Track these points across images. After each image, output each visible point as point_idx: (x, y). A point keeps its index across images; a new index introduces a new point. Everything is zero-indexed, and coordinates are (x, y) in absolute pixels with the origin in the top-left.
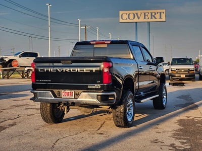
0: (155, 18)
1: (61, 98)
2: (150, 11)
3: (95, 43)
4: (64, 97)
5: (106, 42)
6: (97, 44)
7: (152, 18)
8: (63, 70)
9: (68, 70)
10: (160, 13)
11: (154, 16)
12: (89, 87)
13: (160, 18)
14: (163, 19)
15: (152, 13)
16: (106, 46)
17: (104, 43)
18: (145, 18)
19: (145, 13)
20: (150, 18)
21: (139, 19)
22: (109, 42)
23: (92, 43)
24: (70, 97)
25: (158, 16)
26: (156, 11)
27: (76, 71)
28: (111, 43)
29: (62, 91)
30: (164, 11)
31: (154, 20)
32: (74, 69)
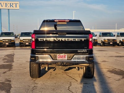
0: (13, 7)
1: (57, 60)
2: (9, 2)
3: (58, 21)
4: (59, 59)
5: (66, 21)
6: (59, 22)
7: (10, 7)
8: (59, 40)
9: (63, 39)
10: (16, 4)
11: (12, 5)
12: (79, 51)
13: (16, 7)
14: (18, 8)
15: (10, 4)
16: (66, 23)
17: (65, 22)
18: (6, 7)
19: (6, 3)
20: (9, 6)
21: (2, 7)
22: (68, 21)
23: (55, 21)
24: (64, 59)
25: (14, 5)
26: (13, 2)
27: (70, 40)
28: (69, 22)
29: (58, 55)
30: (18, 3)
31: (12, 8)
32: (68, 39)
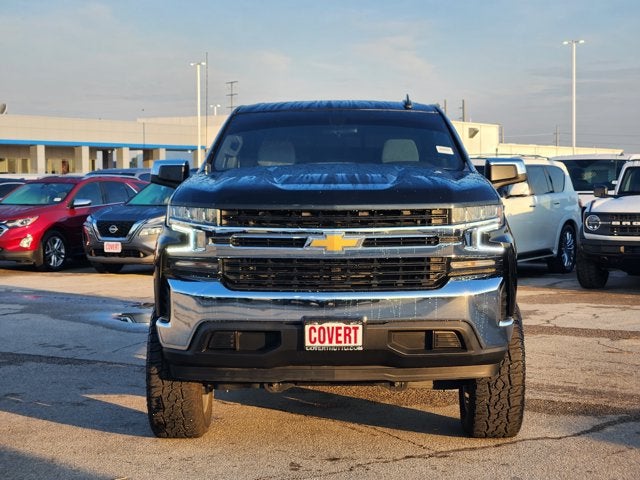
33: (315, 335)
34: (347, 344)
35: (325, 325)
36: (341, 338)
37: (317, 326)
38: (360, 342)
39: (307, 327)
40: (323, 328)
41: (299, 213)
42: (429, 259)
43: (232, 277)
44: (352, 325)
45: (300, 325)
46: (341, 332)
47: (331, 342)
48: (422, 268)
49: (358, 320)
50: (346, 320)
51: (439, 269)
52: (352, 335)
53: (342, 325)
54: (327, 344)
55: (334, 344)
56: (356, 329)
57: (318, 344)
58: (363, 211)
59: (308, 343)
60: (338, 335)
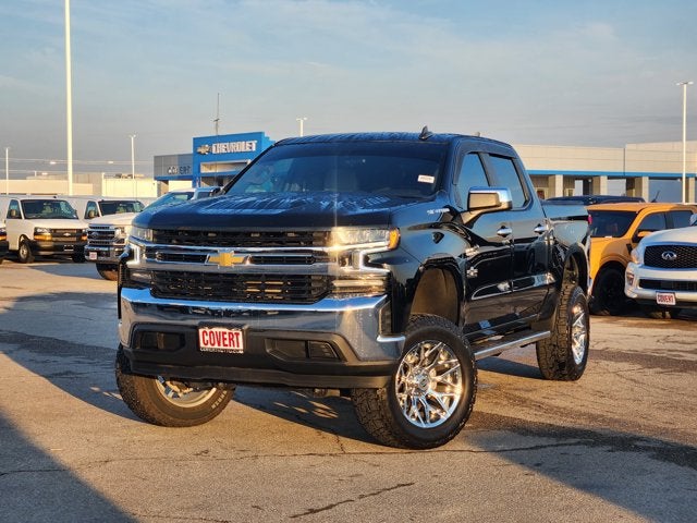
33: (207, 338)
34: (232, 348)
35: (214, 330)
36: (227, 342)
37: (208, 331)
38: (241, 347)
39: (201, 331)
40: (212, 332)
41: (206, 233)
42: (310, 276)
43: (161, 287)
44: (234, 331)
45: (196, 328)
46: (226, 336)
47: (219, 345)
48: (303, 284)
49: (239, 327)
50: (230, 326)
51: (319, 285)
52: (235, 339)
53: (227, 331)
54: (216, 346)
55: (222, 347)
56: (237, 334)
57: (209, 346)
58: (255, 233)
59: (202, 345)
60: (225, 339)
